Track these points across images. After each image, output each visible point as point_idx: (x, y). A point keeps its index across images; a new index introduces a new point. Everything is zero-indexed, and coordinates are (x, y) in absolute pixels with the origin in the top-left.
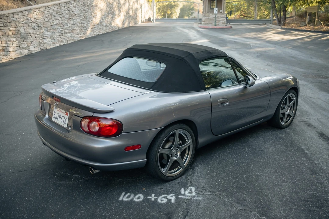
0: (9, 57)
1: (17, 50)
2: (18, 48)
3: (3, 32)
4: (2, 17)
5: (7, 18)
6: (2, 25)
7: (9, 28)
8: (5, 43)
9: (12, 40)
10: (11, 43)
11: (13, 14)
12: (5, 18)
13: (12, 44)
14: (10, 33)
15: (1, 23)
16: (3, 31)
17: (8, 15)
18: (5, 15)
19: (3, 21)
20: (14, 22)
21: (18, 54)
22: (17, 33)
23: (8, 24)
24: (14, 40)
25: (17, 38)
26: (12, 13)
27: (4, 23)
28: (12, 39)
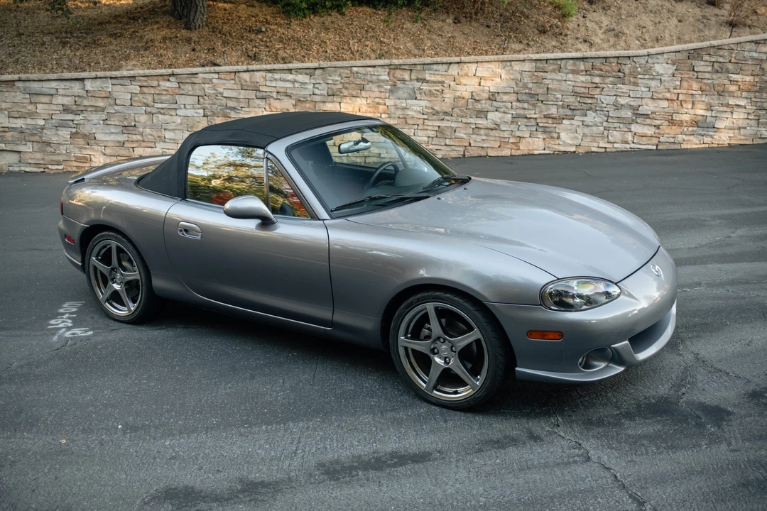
0: (707, 140)
1: (745, 128)
2: (753, 123)
3: (707, 84)
4: (712, 51)
5: (732, 53)
6: (710, 69)
7: (730, 75)
8: (704, 107)
9: (730, 103)
10: (729, 110)
11: (756, 42)
12: (721, 53)
13: (732, 113)
14: (733, 88)
15: (708, 63)
16: (705, 81)
17: (733, 46)
18: (723, 47)
19: (713, 60)
20: (758, 62)
21: (744, 135)
22: (755, 89)
23: (730, 66)
24: (742, 103)
25: (754, 99)
26: (752, 41)
27: (716, 64)
28: (732, 102)
